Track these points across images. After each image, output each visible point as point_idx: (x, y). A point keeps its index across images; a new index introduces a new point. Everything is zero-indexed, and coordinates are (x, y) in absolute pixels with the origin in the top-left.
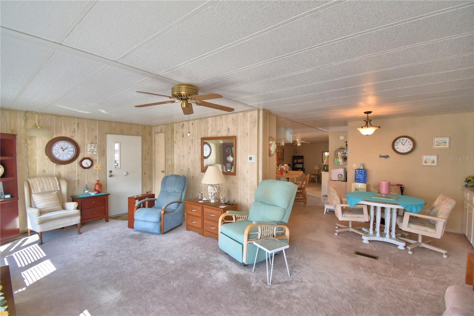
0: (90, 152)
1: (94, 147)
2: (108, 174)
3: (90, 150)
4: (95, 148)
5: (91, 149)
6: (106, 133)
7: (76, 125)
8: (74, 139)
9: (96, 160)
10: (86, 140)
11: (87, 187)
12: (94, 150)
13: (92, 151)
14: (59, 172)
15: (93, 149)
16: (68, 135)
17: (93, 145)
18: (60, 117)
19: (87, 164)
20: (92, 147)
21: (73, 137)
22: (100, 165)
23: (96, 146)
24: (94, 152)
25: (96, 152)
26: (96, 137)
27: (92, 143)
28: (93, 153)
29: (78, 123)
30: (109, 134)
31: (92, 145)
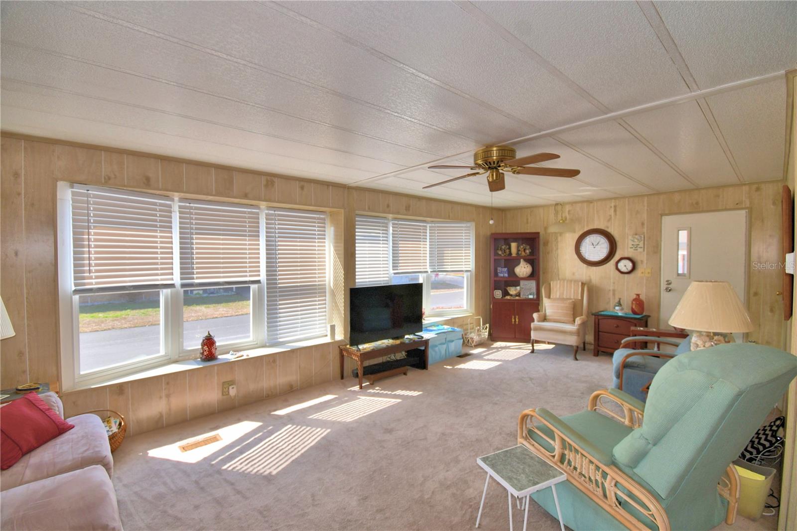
0: (632, 248)
1: (638, 239)
2: (663, 286)
3: (633, 245)
4: (640, 242)
5: (633, 243)
6: (662, 215)
7: (613, 210)
8: (609, 230)
9: (642, 261)
10: (627, 229)
11: (619, 301)
12: (638, 245)
13: (635, 246)
14: (590, 276)
15: (638, 243)
16: (602, 226)
17: (637, 236)
18: (591, 202)
19: (627, 266)
20: (636, 240)
21: (608, 228)
22: (649, 270)
23: (643, 239)
24: (639, 249)
25: (641, 248)
26: (643, 224)
27: (636, 235)
28: (637, 250)
29: (615, 207)
30: (666, 215)
31: (635, 237)
